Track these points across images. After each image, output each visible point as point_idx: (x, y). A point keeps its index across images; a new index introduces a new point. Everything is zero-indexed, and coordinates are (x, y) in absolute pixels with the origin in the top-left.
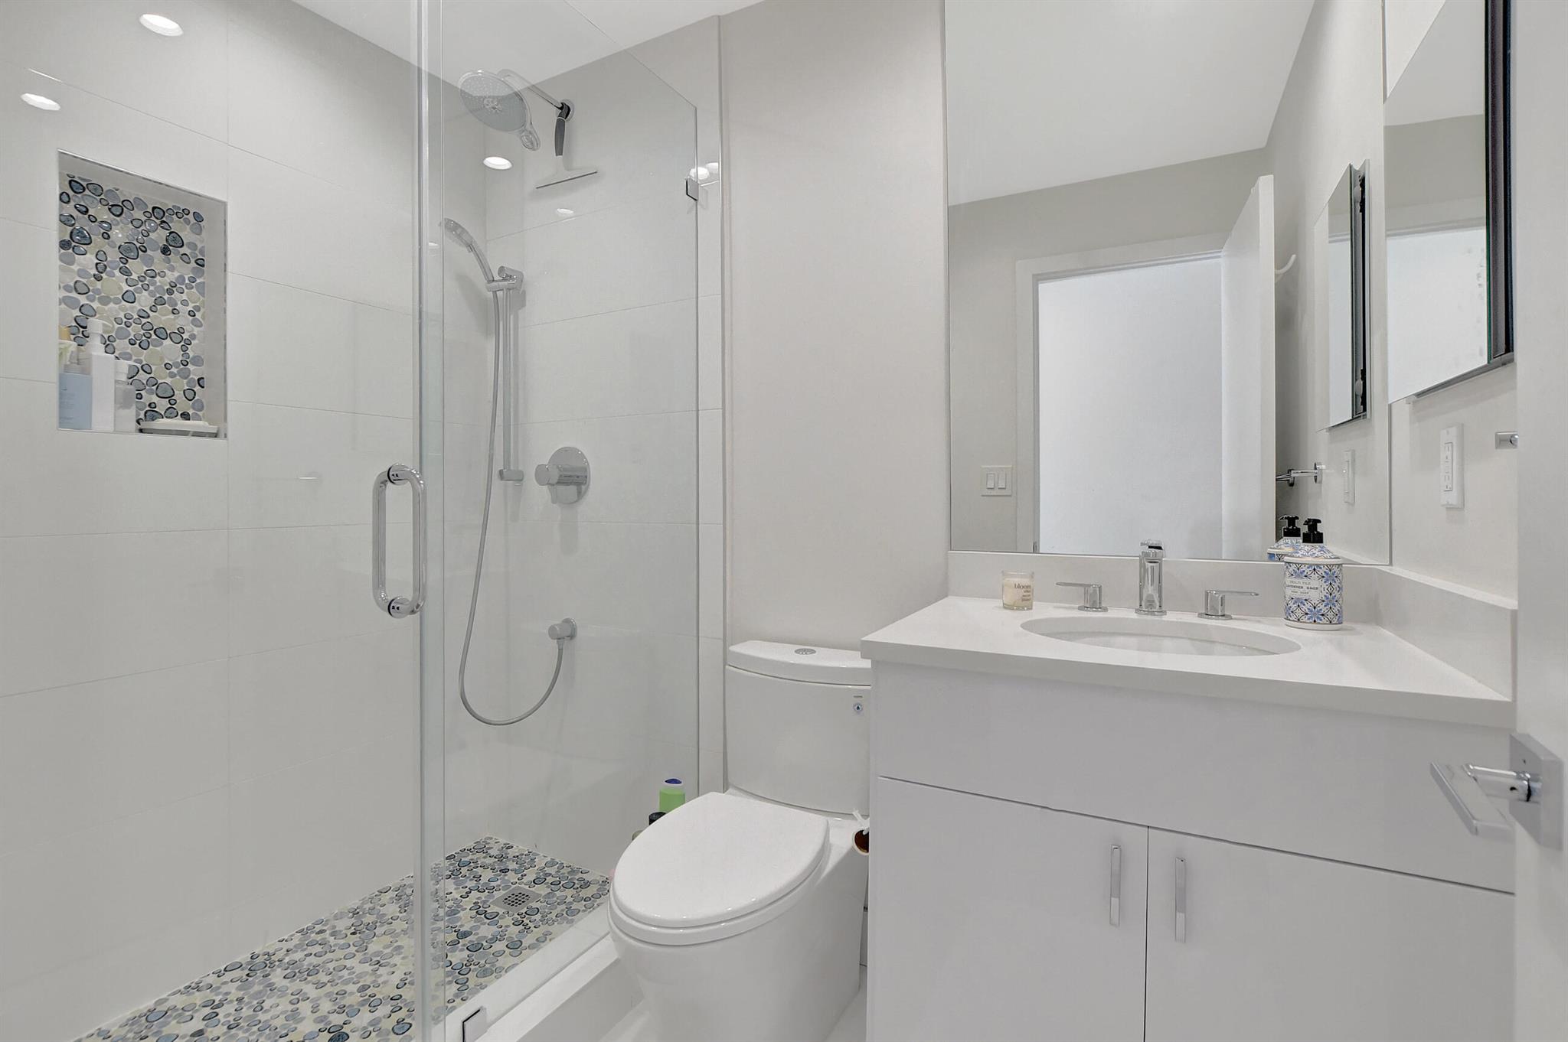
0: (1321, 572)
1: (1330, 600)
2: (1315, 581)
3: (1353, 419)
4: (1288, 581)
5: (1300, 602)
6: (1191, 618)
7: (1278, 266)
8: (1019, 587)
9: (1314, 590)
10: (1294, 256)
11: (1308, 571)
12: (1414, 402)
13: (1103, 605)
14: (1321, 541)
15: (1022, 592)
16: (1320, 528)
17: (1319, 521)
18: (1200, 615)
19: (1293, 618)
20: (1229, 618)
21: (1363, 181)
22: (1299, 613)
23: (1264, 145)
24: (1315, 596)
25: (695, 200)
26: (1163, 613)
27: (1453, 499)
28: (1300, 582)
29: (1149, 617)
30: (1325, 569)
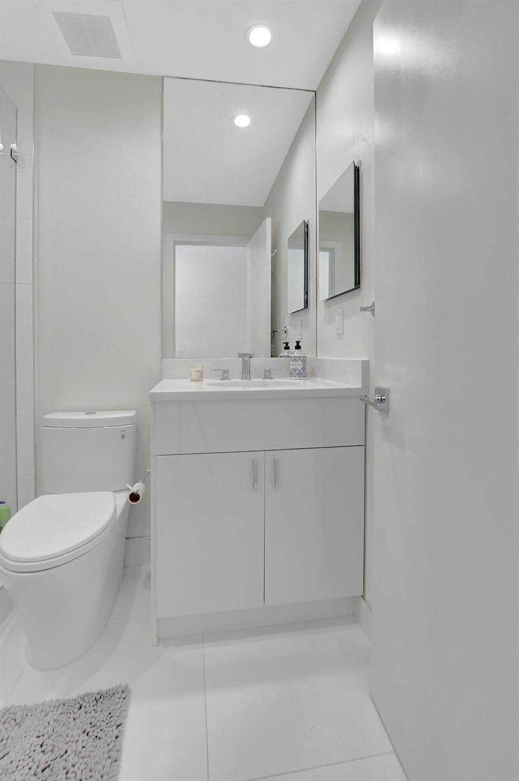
0: (301, 359)
1: (304, 369)
2: (300, 363)
3: (304, 308)
4: (291, 363)
5: (295, 370)
6: (261, 380)
7: (272, 253)
8: (199, 371)
9: (299, 365)
10: (276, 250)
11: (298, 359)
12: (326, 302)
13: (229, 378)
14: (300, 348)
15: (200, 373)
16: (300, 344)
17: (299, 342)
18: (263, 379)
19: (293, 376)
20: (272, 379)
21: (308, 226)
22: (295, 374)
23: (262, 206)
24: (300, 367)
25: (16, 161)
26: (251, 379)
27: (341, 331)
28: (295, 363)
29: (246, 381)
30: (302, 358)
